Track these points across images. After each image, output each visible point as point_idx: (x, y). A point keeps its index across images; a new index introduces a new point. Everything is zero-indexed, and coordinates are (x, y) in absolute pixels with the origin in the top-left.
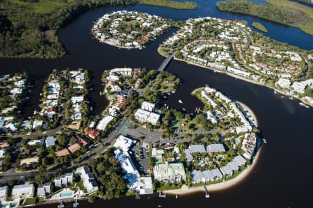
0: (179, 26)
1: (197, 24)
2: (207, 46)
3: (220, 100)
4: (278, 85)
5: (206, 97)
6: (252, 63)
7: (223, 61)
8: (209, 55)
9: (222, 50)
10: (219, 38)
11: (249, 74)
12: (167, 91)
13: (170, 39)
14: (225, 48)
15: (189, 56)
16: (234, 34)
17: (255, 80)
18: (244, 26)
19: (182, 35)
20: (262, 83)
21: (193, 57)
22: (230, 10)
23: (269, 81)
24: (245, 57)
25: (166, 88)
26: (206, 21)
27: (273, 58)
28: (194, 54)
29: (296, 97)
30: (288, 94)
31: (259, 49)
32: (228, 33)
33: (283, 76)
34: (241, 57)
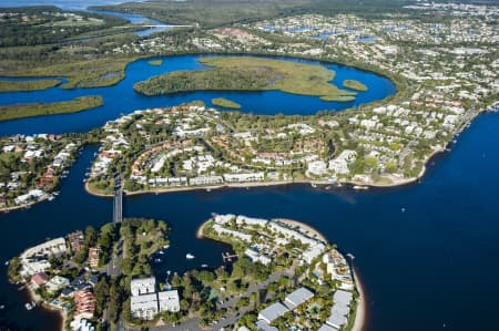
0: (95, 140)
1: (127, 127)
2: (168, 155)
3: (250, 228)
4: (311, 174)
5: (226, 231)
6: (254, 157)
7: (210, 169)
8: (181, 167)
9: (196, 154)
10: (178, 137)
11: (262, 174)
12: (153, 249)
13: (97, 164)
14: (199, 148)
15: (151, 181)
16: (197, 125)
17: (276, 179)
18: (203, 109)
19: (112, 151)
20: (287, 180)
21: (159, 180)
22: (163, 92)
23: (295, 173)
24: (238, 153)
25: (150, 244)
26: (138, 117)
27: (276, 140)
28: (156, 174)
29: (344, 180)
30: (330, 181)
31: (248, 134)
32: (186, 126)
33: (308, 159)
34: (232, 153)
